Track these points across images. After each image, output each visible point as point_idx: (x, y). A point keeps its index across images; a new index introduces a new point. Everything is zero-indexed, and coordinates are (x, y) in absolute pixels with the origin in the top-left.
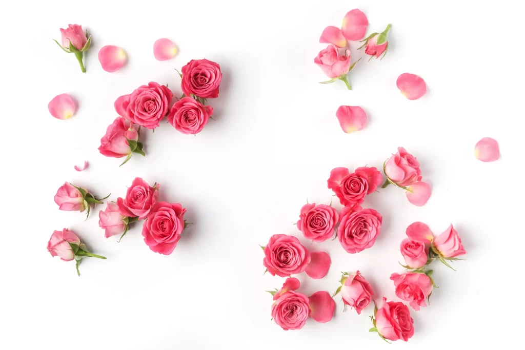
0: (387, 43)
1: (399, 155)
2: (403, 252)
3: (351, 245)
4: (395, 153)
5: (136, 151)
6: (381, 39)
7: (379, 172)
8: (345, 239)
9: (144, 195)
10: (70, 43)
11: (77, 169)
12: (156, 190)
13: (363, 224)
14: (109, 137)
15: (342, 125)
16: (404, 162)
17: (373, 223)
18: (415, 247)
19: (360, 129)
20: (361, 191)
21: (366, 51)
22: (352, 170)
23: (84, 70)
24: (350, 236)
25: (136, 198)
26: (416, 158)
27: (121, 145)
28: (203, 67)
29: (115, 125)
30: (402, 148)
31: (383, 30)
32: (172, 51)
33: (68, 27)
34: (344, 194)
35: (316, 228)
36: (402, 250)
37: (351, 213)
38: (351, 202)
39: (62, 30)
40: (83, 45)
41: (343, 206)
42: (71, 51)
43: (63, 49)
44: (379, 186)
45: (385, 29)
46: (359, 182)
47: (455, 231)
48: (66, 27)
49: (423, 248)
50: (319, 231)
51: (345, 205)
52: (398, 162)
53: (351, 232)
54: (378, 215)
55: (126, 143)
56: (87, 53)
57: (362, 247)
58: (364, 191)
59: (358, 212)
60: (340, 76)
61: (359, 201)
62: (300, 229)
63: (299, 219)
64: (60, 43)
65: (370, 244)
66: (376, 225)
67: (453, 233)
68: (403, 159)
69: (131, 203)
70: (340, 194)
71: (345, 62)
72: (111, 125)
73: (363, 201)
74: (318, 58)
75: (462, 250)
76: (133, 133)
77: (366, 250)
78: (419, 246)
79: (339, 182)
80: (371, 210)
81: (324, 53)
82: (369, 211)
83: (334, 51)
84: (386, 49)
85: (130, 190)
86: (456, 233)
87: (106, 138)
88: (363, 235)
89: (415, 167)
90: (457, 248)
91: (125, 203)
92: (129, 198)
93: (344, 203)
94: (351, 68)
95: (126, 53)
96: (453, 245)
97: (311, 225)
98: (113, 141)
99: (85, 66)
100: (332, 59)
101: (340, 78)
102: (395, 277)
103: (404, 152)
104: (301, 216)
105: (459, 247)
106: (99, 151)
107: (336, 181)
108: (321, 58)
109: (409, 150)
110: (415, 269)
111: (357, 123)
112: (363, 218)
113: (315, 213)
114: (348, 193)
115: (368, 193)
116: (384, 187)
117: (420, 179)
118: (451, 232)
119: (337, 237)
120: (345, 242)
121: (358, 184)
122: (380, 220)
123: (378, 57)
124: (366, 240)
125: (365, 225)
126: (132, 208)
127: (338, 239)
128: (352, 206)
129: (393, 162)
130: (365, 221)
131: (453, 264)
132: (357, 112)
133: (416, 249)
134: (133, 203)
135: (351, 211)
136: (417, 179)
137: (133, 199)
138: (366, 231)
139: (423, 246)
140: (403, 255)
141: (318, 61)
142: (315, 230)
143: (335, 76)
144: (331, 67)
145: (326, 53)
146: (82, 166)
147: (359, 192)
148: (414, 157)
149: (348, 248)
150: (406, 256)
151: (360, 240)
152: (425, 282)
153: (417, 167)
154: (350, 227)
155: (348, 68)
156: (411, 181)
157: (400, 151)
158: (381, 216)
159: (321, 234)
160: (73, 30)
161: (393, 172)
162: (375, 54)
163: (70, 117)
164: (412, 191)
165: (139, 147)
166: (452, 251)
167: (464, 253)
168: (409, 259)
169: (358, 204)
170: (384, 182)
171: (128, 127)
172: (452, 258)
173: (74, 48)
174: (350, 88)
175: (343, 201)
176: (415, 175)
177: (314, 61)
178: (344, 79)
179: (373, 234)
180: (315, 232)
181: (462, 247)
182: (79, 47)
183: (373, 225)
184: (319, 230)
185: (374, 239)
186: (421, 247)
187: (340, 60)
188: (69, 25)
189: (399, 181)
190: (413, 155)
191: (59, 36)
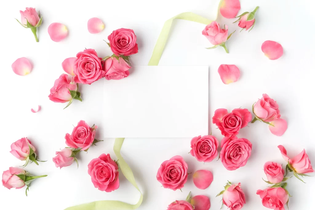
0: (255, 19)
1: (263, 100)
2: (265, 171)
3: (230, 164)
4: (260, 98)
5: (76, 98)
6: (250, 17)
7: (250, 113)
8: (225, 160)
9: (86, 134)
10: (27, 21)
11: (33, 111)
12: (94, 130)
13: (238, 149)
14: (56, 89)
15: (222, 78)
16: (267, 104)
17: (245, 148)
18: (274, 168)
19: (235, 81)
20: (237, 125)
21: (239, 24)
22: (230, 111)
23: (38, 41)
24: (229, 158)
25: (79, 135)
26: (276, 102)
27: (65, 94)
28: (122, 34)
29: (60, 80)
30: (266, 94)
31: (252, 11)
32: (100, 27)
33: (26, 9)
34: (224, 127)
35: (204, 152)
36: (265, 170)
37: (230, 142)
38: (229, 133)
39: (21, 12)
40: (37, 23)
41: (223, 136)
42: (28, 27)
43: (22, 25)
44: (250, 122)
45: (254, 10)
46: (235, 119)
47: (306, 155)
48: (24, 10)
49: (280, 170)
50: (207, 155)
51: (225, 135)
52: (263, 105)
53: (230, 155)
54: (249, 142)
55: (69, 92)
56: (39, 28)
57: (238, 166)
58: (238, 126)
59: (234, 140)
60: (220, 44)
61: (235, 133)
62: (193, 155)
63: (191, 149)
64: (20, 21)
65: (244, 163)
66: (248, 150)
67: (305, 156)
68: (266, 102)
69: (76, 139)
70: (221, 127)
71: (224, 33)
72: (58, 80)
73: (238, 133)
74: (205, 31)
75: (311, 168)
76: (74, 85)
77: (240, 168)
78: (278, 168)
79: (221, 119)
80: (244, 139)
81: (209, 27)
82: (242, 140)
83: (217, 26)
84: (253, 24)
85: (76, 129)
86: (307, 156)
87: (54, 89)
88: (238, 157)
89: (275, 108)
90: (307, 167)
91: (71, 138)
92: (74, 135)
93: (224, 134)
94: (228, 38)
95: (67, 28)
96: (305, 164)
97: (200, 152)
98: (59, 91)
99: (38, 37)
100: (215, 31)
101: (221, 45)
102: (260, 192)
103: (268, 97)
104: (192, 146)
105: (309, 166)
106: (49, 98)
107: (218, 119)
108: (207, 31)
109: (271, 96)
110: (274, 184)
111: (233, 77)
112: (238, 145)
113: (202, 143)
114: (227, 127)
115: (241, 128)
116: (253, 122)
117: (279, 116)
118: (304, 155)
119: (220, 159)
120: (226, 162)
121: (234, 120)
122: (250, 146)
123: (247, 30)
124: (240, 160)
125: (240, 150)
126: (76, 142)
127: (220, 160)
128: (230, 136)
129: (259, 105)
130: (240, 147)
131: (304, 178)
132: (233, 69)
133: (275, 169)
134: (77, 139)
135: (229, 140)
136: (277, 116)
137: (77, 135)
138: (241, 154)
139: (280, 167)
140: (266, 174)
141: (205, 33)
142: (204, 154)
143: (217, 44)
144: (214, 37)
145: (210, 27)
146: (36, 109)
147: (235, 126)
148: (275, 101)
149: (228, 167)
150: (268, 175)
151: (236, 161)
152: (281, 193)
153: (277, 108)
154: (229, 151)
155: (227, 37)
156: (272, 118)
157: (264, 97)
158: (251, 144)
159: (209, 157)
160: (29, 12)
161: (259, 112)
162: (245, 27)
163: (27, 74)
164: (273, 125)
165: (78, 95)
166: (304, 169)
167: (312, 171)
168: (270, 177)
169: (234, 135)
170: (253, 119)
171: (70, 81)
172: (302, 174)
173: (30, 25)
174: (228, 52)
175: (223, 132)
176: (276, 114)
177: (202, 33)
178: (223, 46)
179: (246, 156)
180: (205, 155)
181: (311, 167)
182: (34, 23)
183: (246, 150)
184: (207, 153)
185: (246, 160)
186: (279, 168)
187: (221, 32)
188: (27, 8)
189: (263, 118)
190: (274, 99)
191: (19, 16)
